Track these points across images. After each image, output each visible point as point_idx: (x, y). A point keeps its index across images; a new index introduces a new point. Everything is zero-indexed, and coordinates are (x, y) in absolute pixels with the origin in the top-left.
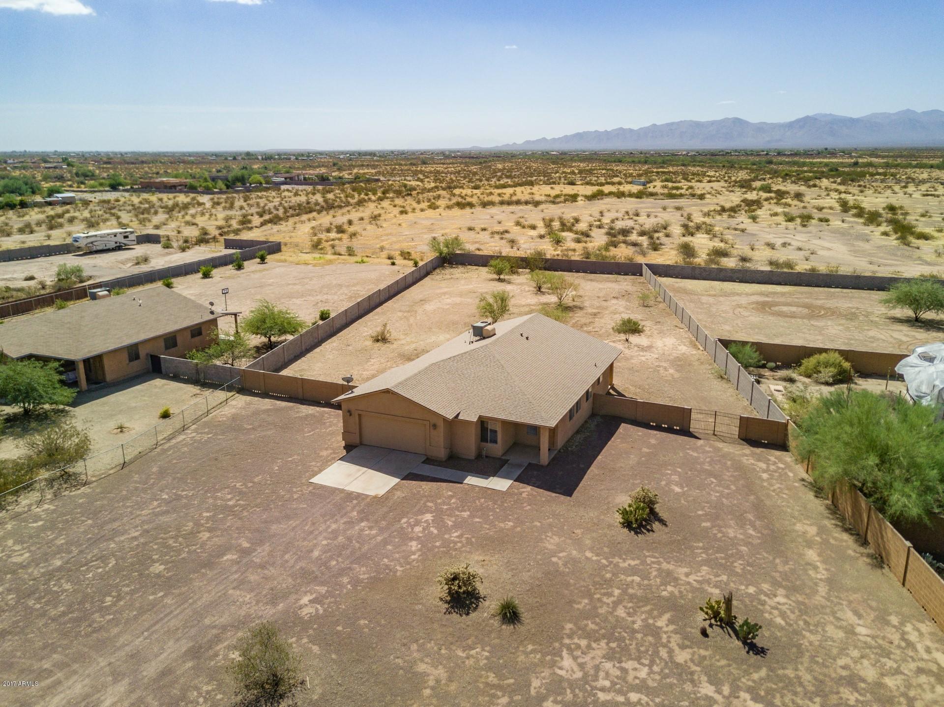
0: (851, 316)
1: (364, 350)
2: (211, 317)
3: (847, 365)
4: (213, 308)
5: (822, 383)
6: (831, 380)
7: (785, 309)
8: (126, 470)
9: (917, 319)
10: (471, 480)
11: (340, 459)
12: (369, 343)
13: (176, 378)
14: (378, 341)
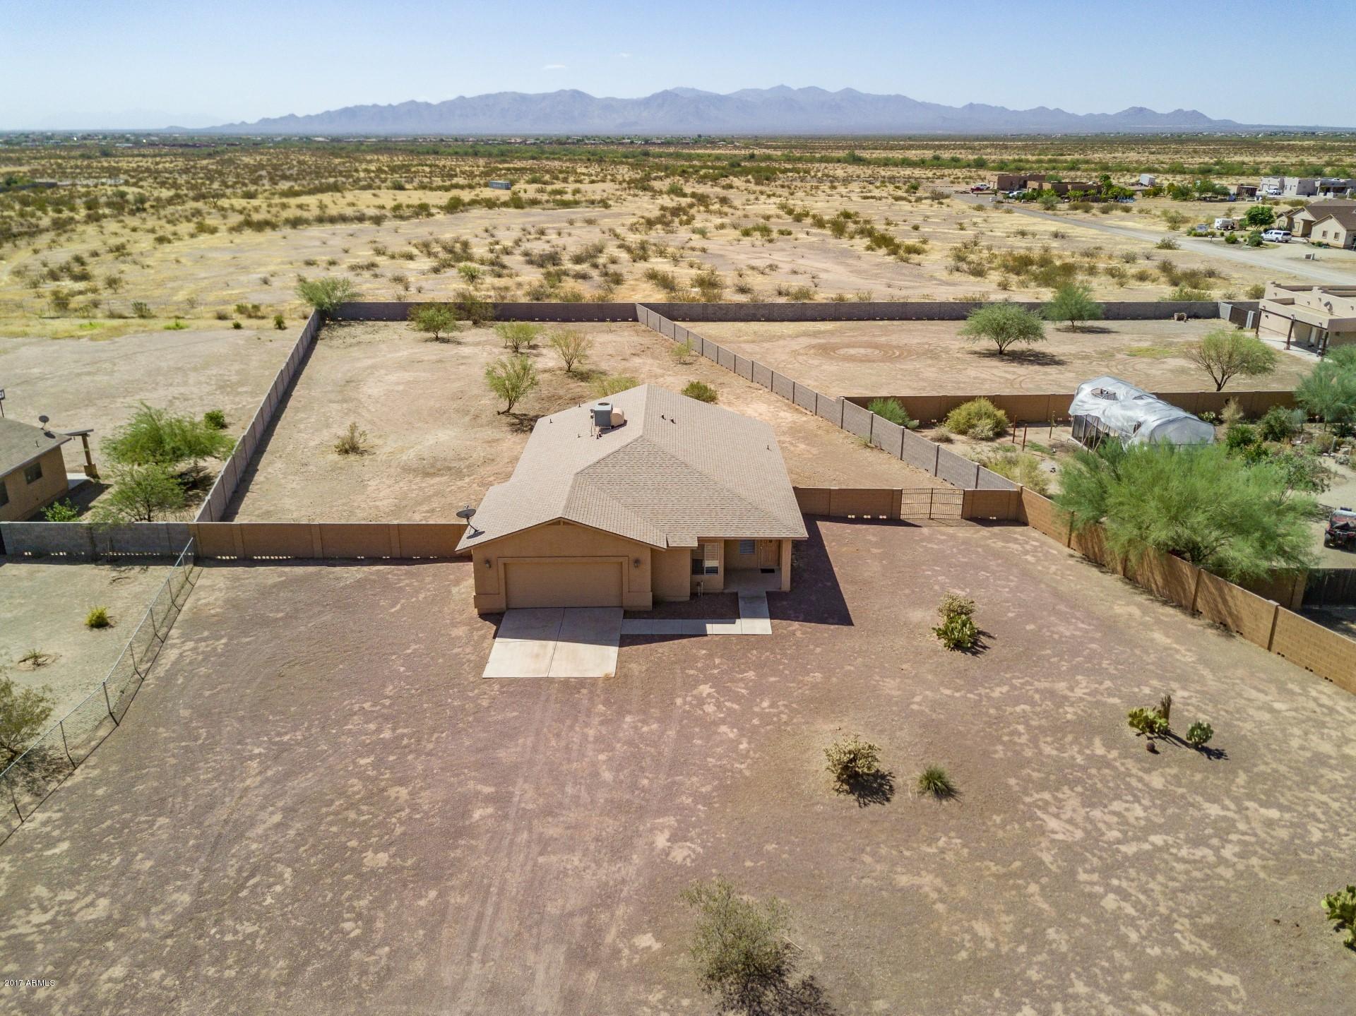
0: (932, 354)
1: (335, 468)
2: (51, 444)
3: (1000, 413)
4: (49, 427)
5: (982, 439)
6: (991, 434)
7: (852, 351)
8: (126, 725)
9: (1001, 352)
10: (713, 628)
11: (494, 637)
12: (335, 457)
13: (41, 556)
14: (347, 452)
